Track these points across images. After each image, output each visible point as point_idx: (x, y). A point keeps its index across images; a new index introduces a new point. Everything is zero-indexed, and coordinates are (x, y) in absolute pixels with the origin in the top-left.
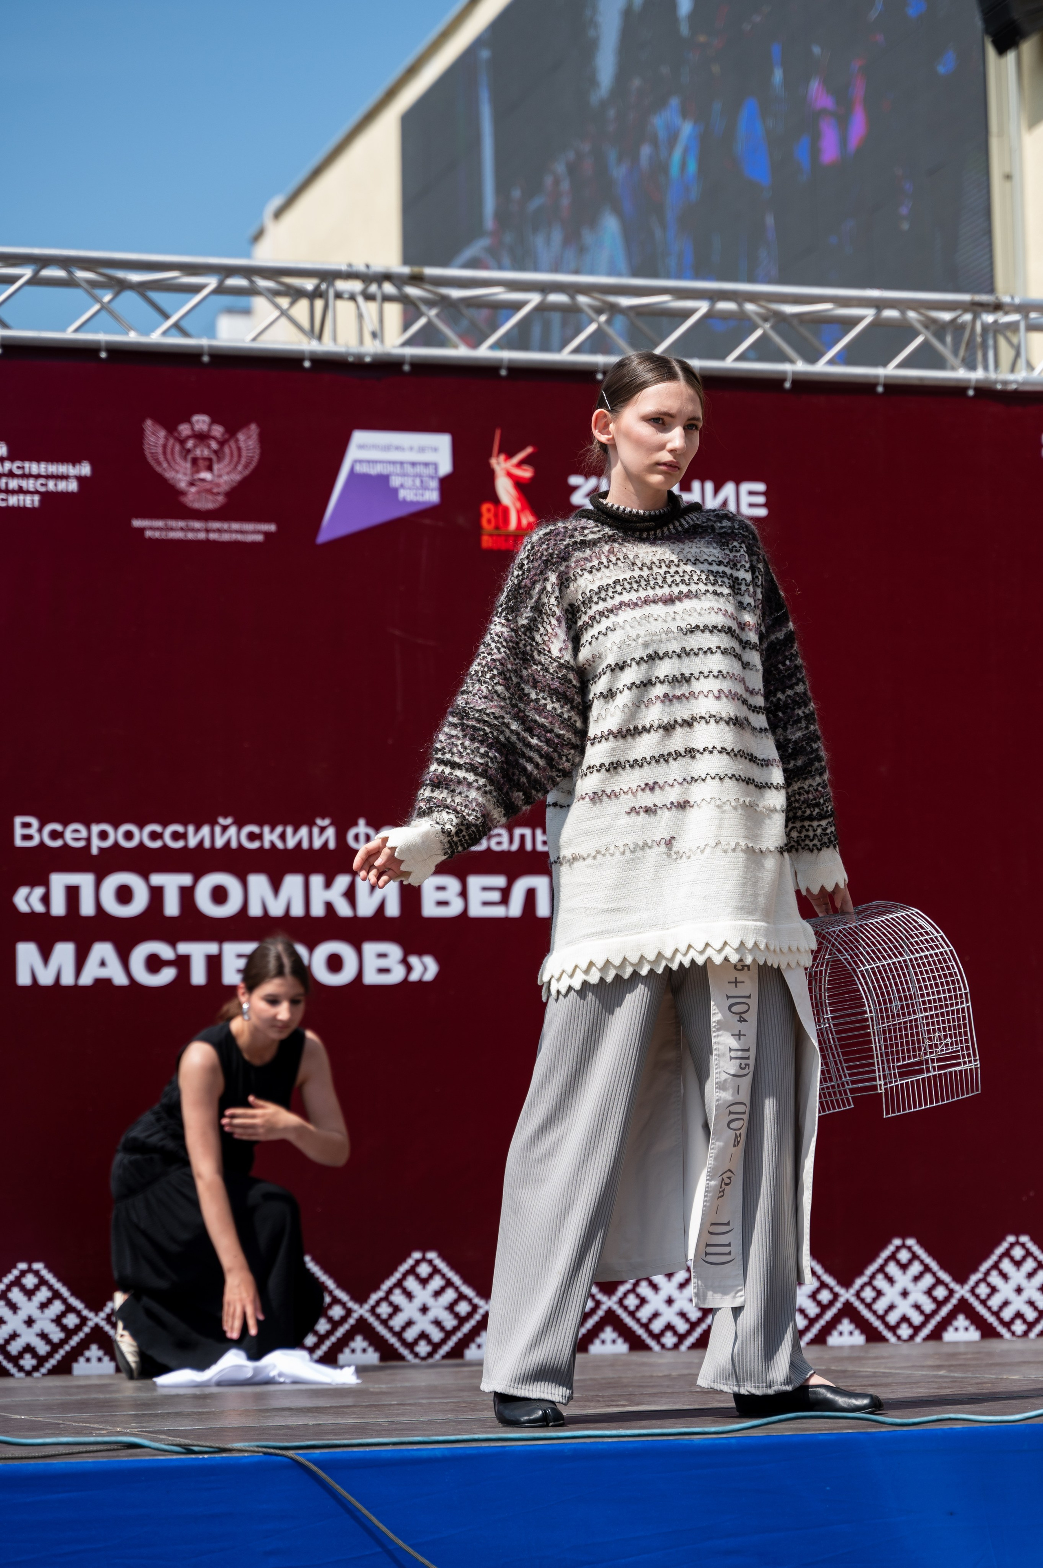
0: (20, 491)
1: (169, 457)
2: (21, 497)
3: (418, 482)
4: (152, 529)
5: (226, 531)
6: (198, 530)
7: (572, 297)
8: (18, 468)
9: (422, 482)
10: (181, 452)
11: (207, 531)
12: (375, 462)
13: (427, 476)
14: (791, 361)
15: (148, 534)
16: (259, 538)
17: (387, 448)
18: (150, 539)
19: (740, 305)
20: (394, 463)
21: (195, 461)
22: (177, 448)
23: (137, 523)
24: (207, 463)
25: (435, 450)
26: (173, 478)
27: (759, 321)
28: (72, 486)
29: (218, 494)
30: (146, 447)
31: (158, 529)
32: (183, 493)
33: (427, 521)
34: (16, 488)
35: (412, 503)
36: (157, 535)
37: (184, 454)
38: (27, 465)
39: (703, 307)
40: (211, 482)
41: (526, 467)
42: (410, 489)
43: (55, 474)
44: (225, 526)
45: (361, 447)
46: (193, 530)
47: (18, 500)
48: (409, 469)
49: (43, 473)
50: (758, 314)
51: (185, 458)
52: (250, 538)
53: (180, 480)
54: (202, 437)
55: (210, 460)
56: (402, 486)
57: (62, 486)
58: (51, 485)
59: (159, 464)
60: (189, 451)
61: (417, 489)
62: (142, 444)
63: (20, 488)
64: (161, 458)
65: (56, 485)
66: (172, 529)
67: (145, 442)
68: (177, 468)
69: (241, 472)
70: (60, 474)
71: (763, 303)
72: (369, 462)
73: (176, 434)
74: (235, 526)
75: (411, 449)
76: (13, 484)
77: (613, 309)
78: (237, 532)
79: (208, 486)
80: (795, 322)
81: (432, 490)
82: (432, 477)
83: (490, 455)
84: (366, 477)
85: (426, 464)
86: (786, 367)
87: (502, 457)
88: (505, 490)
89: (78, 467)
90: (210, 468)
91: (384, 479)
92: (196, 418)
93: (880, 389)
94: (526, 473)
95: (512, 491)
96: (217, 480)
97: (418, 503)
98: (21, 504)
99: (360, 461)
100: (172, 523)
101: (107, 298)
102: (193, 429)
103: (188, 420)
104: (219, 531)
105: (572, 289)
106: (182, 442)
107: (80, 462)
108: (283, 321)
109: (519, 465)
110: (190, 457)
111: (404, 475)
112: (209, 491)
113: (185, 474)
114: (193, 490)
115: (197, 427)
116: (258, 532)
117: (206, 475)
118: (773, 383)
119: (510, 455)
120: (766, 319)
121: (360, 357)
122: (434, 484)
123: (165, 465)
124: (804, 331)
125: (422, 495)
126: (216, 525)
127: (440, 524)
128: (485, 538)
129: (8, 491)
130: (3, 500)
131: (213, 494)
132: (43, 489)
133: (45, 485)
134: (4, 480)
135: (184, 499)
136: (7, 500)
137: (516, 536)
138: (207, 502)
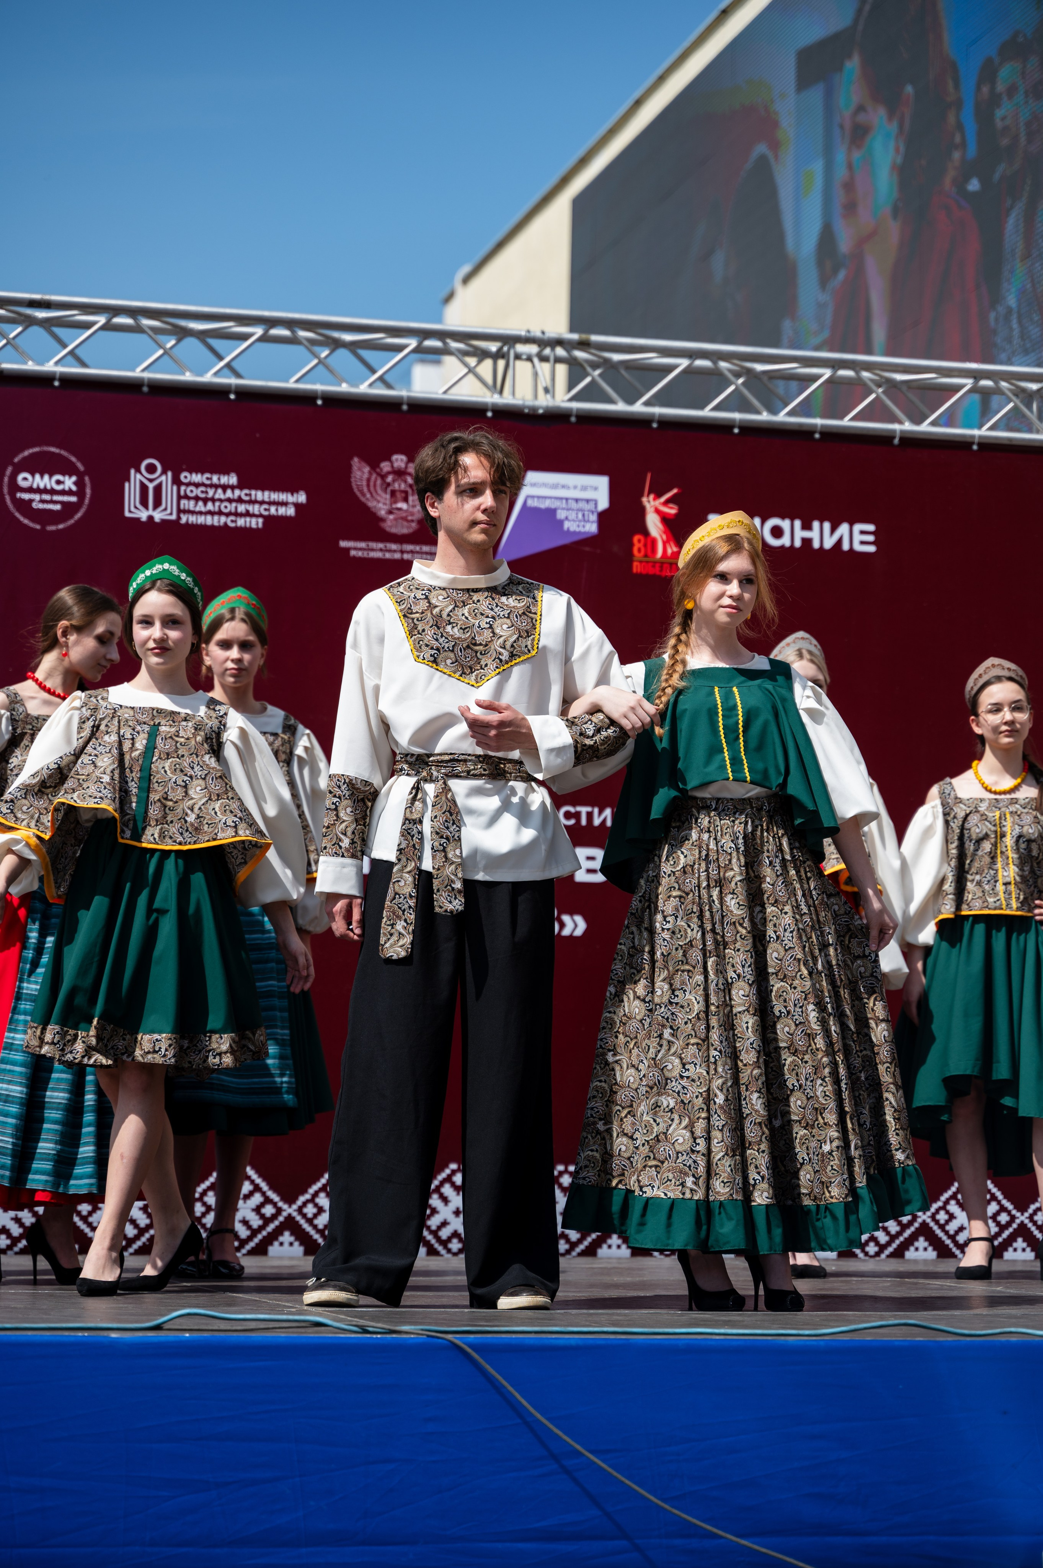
0: (247, 514)
1: (372, 489)
2: (248, 519)
3: (580, 516)
4: (355, 549)
5: (418, 552)
6: (395, 551)
7: (715, 363)
8: (246, 495)
9: (584, 515)
10: (382, 485)
11: (402, 552)
12: (545, 498)
13: (588, 511)
14: (901, 422)
15: (353, 553)
17: (555, 486)
18: (354, 557)
19: (857, 372)
20: (561, 499)
21: (393, 493)
22: (379, 482)
23: (343, 544)
24: (403, 495)
25: (596, 489)
26: (375, 507)
27: (874, 387)
28: (291, 511)
29: (412, 521)
30: (353, 480)
31: (360, 549)
32: (383, 520)
33: (587, 549)
34: (244, 511)
35: (575, 533)
36: (360, 554)
37: (384, 486)
38: (253, 492)
39: (827, 373)
40: (406, 511)
41: (671, 505)
42: (574, 521)
43: (276, 500)
44: (418, 548)
45: (534, 485)
46: (390, 551)
48: (573, 505)
49: (266, 499)
50: (872, 380)
51: (385, 491)
53: (380, 509)
54: (400, 473)
55: (406, 492)
57: (282, 511)
58: (273, 510)
59: (364, 495)
60: (389, 485)
61: (580, 521)
62: (350, 477)
63: (248, 511)
64: (365, 490)
66: (372, 550)
67: (352, 475)
68: (379, 498)
70: (280, 500)
71: (878, 372)
72: (539, 497)
73: (378, 470)
75: (575, 487)
76: (242, 508)
77: (749, 372)
79: (404, 515)
80: (904, 388)
81: (592, 522)
82: (592, 512)
83: (642, 495)
84: (536, 510)
85: (588, 501)
86: (896, 427)
87: (652, 497)
88: (654, 525)
89: (295, 495)
90: (406, 500)
91: (552, 512)
92: (395, 457)
93: (975, 447)
94: (672, 510)
95: (660, 525)
96: (411, 509)
97: (580, 533)
98: (248, 525)
99: (533, 497)
100: (373, 545)
101: (324, 353)
102: (392, 466)
103: (389, 460)
104: (412, 552)
105: (715, 356)
106: (383, 477)
107: (297, 492)
108: (471, 376)
109: (666, 503)
110: (389, 490)
111: (568, 510)
112: (405, 519)
113: (385, 504)
114: (391, 517)
115: (396, 465)
117: (402, 505)
118: (883, 440)
119: (658, 496)
120: (879, 386)
121: (534, 409)
122: (594, 518)
123: (368, 496)
124: (911, 395)
125: (584, 527)
126: (410, 547)
127: (598, 551)
128: (635, 564)
129: (237, 514)
130: (232, 521)
131: (408, 521)
132: (266, 513)
133: (268, 510)
134: (234, 505)
135: (383, 525)
136: (235, 521)
137: (662, 563)
138: (403, 527)
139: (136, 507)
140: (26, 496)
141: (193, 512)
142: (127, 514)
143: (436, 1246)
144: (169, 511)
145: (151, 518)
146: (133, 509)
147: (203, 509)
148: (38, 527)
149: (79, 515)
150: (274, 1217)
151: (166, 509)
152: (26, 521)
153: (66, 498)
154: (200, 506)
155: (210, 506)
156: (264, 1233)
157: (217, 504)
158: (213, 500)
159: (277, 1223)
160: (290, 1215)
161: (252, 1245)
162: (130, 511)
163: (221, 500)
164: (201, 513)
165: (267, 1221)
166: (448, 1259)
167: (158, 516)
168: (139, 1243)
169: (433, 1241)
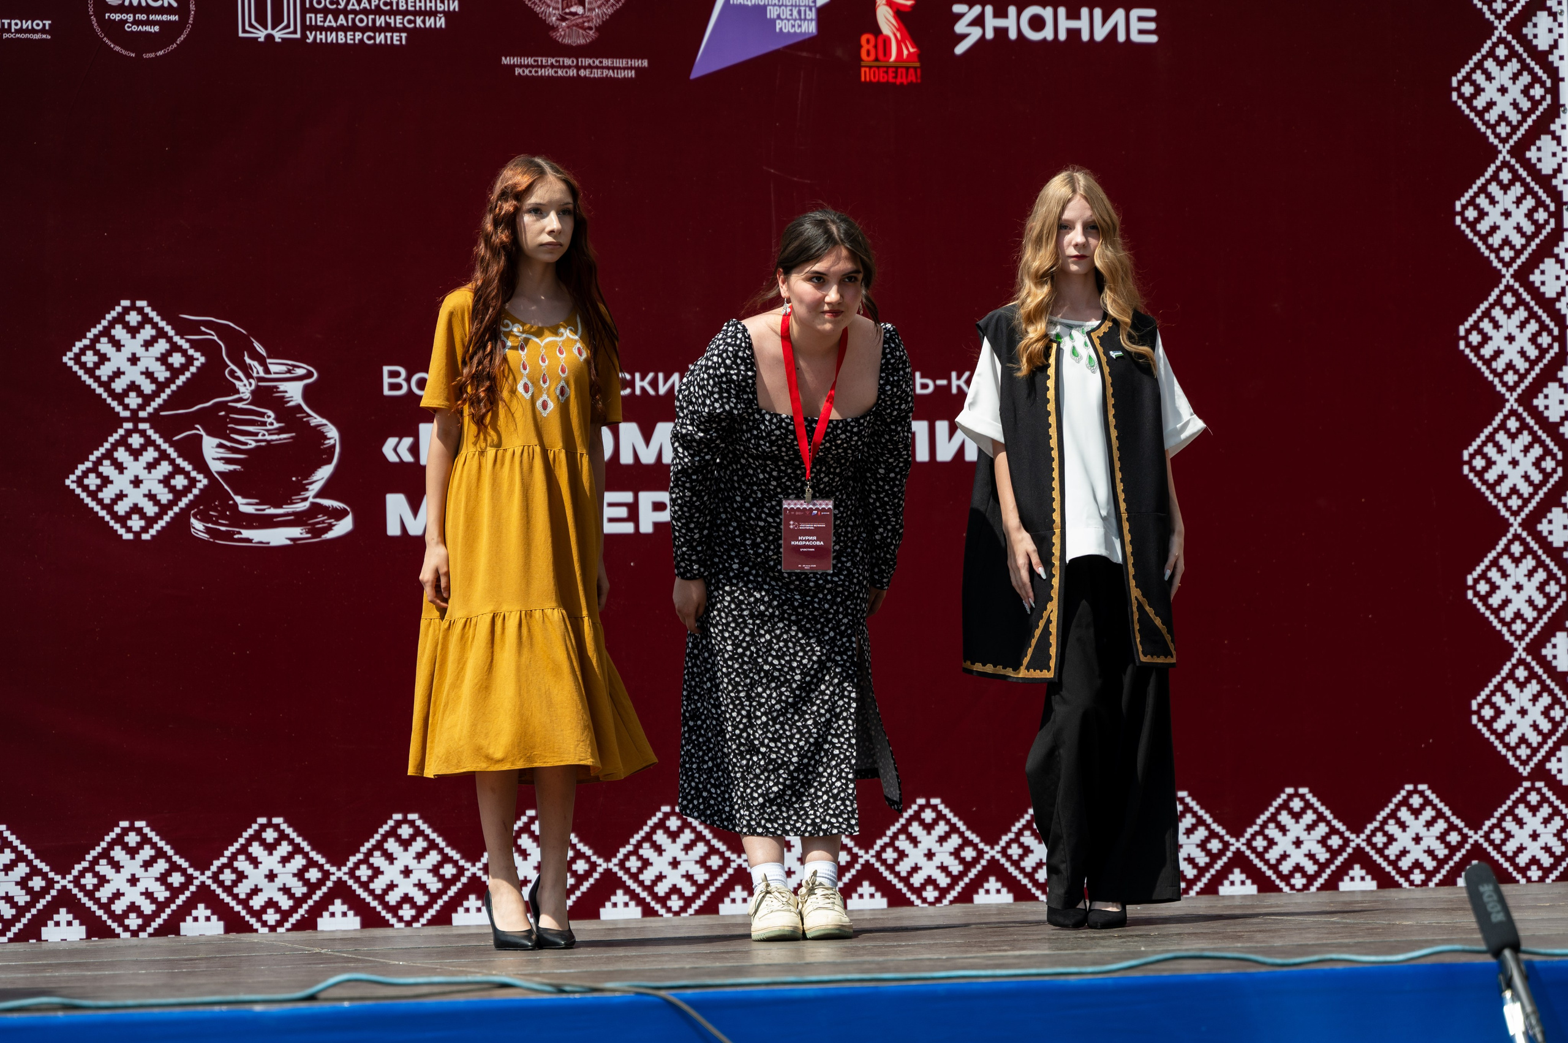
0: (388, 28)
2: (389, 35)
3: (795, 13)
4: (521, 66)
5: (597, 67)
6: (569, 67)
8: (386, 4)
9: (799, 12)
11: (578, 68)
13: (805, 6)
15: (518, 71)
16: (632, 74)
18: (520, 76)
23: (506, 61)
26: (543, 13)
28: (441, 22)
29: (590, 28)
31: (527, 66)
32: (554, 28)
33: (805, 54)
34: (384, 25)
35: (789, 34)
36: (527, 72)
40: (583, 16)
42: (788, 20)
43: (423, 9)
44: (597, 62)
46: (564, 67)
47: (386, 37)
48: (786, 0)
49: (410, 8)
52: (622, 74)
53: (550, 15)
56: (779, 17)
57: (430, 22)
58: (419, 21)
61: (795, 20)
63: (388, 24)
65: (424, 22)
66: (542, 67)
68: (548, 2)
69: (613, 5)
70: (428, 10)
74: (607, 62)
76: (380, 21)
78: (608, 68)
79: (581, 20)
81: (811, 20)
82: (811, 10)
84: (741, 8)
88: (886, 21)
89: (446, 2)
91: (761, 10)
94: (908, 2)
95: (894, 20)
96: (587, 14)
97: (796, 34)
98: (389, 41)
100: (542, 60)
104: (590, 67)
111: (780, 6)
112: (581, 26)
113: (554, 8)
114: (564, 24)
116: (631, 68)
117: (578, 9)
122: (812, 15)
125: (800, 26)
126: (588, 61)
127: (818, 56)
128: (863, 70)
129: (375, 29)
130: (369, 38)
131: (584, 29)
132: (412, 25)
133: (414, 22)
134: (371, 17)
135: (553, 34)
136: (374, 38)
137: (897, 68)
138: (578, 37)
139: (251, 25)
140: (117, 17)
141: (321, 29)
142: (241, 34)
143: (653, 904)
144: (292, 29)
145: (270, 37)
146: (247, 28)
147: (334, 24)
148: (133, 55)
149: (182, 38)
150: (456, 878)
151: (288, 26)
152: (117, 48)
153: (165, 18)
154: (330, 21)
155: (342, 20)
156: (445, 898)
157: (351, 16)
158: (346, 12)
159: (459, 885)
160: (474, 874)
161: (432, 912)
162: (244, 31)
163: (355, 12)
164: (331, 29)
165: (447, 883)
166: (667, 919)
167: (278, 35)
168: (296, 917)
169: (648, 899)
